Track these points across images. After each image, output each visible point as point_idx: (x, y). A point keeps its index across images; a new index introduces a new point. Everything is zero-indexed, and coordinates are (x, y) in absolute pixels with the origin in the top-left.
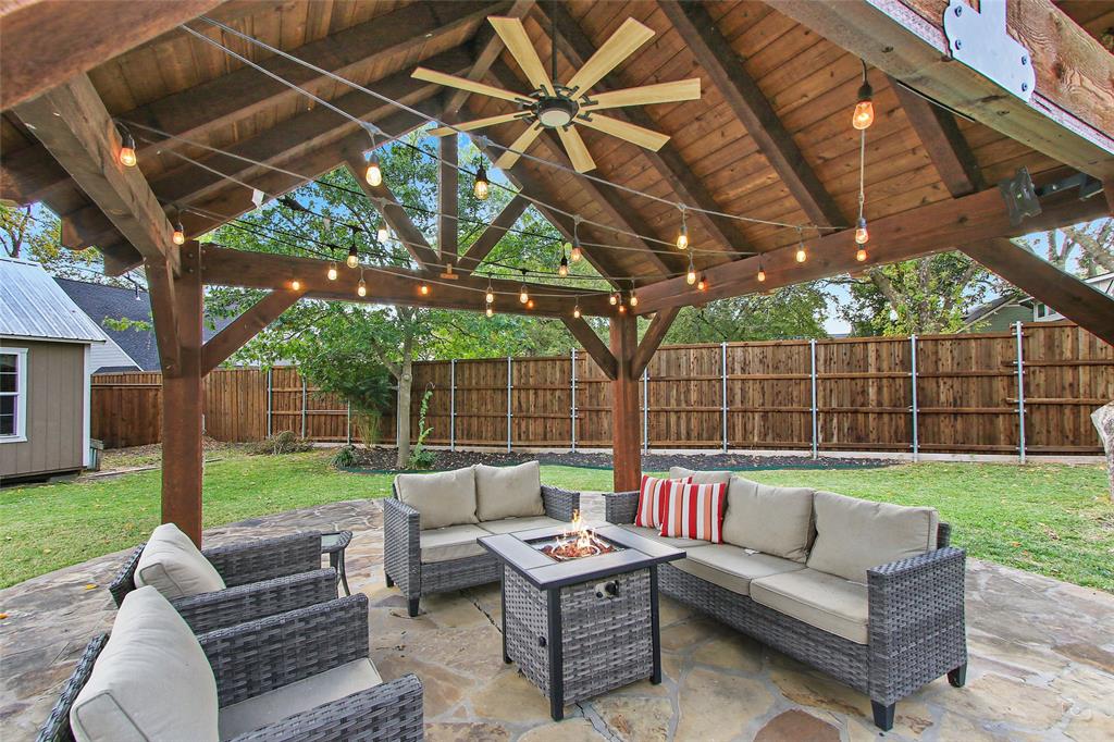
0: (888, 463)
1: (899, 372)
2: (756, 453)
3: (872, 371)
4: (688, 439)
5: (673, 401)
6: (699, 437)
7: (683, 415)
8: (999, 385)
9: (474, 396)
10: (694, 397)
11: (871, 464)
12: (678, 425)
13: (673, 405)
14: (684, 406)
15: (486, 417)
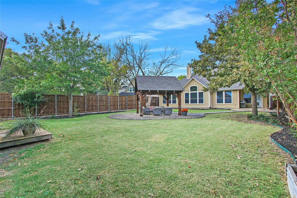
0: (125, 111)
1: (126, 100)
2: (112, 111)
3: (123, 100)
4: (104, 110)
5: (102, 104)
6: (105, 109)
7: (103, 106)
8: (133, 102)
9: (62, 103)
10: (105, 103)
11: (124, 111)
12: (102, 108)
13: (102, 105)
14: (103, 105)
15: (65, 108)
